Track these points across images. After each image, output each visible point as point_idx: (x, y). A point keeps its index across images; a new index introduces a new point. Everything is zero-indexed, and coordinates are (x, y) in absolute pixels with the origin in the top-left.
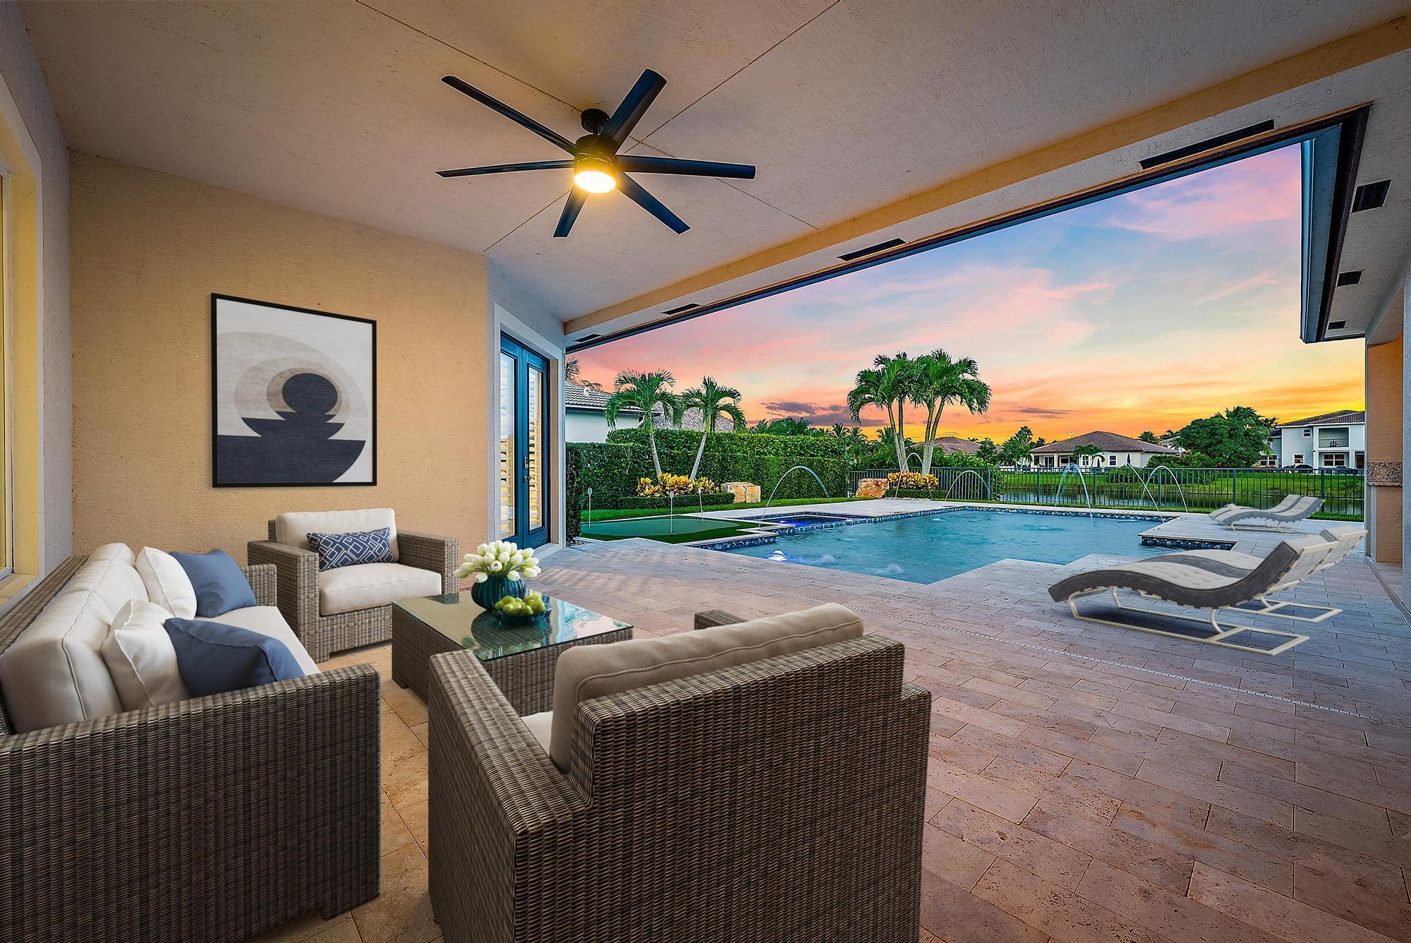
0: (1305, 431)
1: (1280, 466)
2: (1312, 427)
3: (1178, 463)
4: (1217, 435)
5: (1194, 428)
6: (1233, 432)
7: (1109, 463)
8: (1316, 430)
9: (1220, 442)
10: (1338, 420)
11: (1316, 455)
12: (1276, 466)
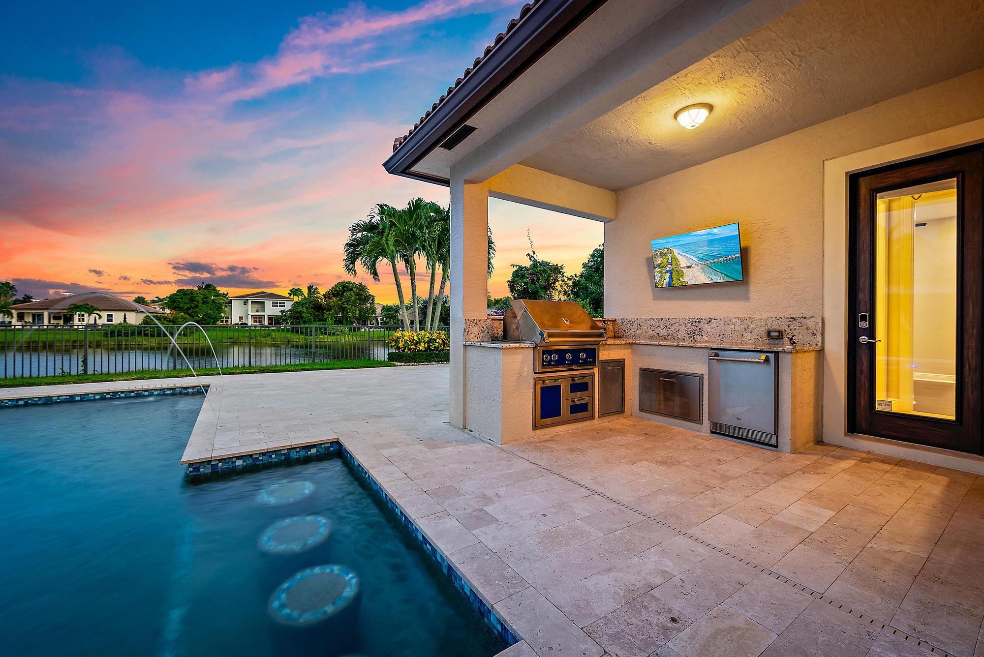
0: (244, 302)
1: (231, 323)
2: (248, 300)
3: (167, 321)
4: (195, 301)
5: (179, 295)
6: (205, 300)
7: (106, 320)
8: (250, 302)
9: (197, 306)
10: (260, 297)
11: (250, 317)
12: (229, 323)
